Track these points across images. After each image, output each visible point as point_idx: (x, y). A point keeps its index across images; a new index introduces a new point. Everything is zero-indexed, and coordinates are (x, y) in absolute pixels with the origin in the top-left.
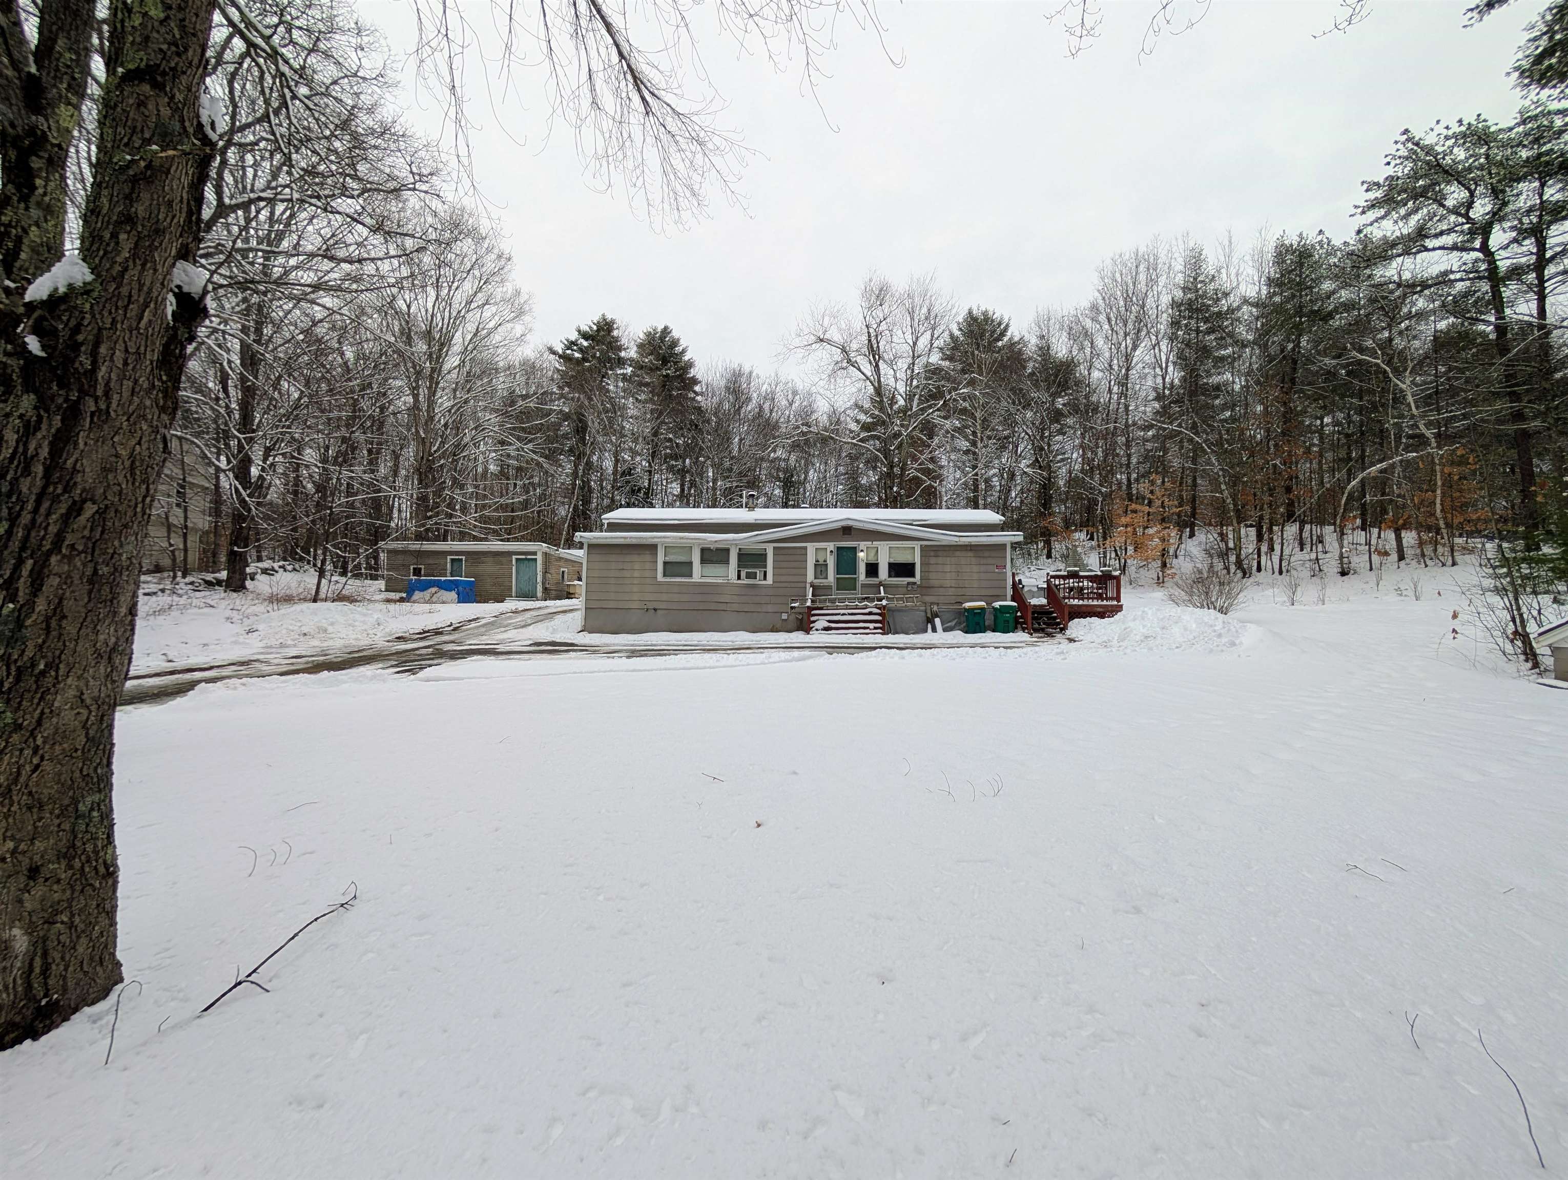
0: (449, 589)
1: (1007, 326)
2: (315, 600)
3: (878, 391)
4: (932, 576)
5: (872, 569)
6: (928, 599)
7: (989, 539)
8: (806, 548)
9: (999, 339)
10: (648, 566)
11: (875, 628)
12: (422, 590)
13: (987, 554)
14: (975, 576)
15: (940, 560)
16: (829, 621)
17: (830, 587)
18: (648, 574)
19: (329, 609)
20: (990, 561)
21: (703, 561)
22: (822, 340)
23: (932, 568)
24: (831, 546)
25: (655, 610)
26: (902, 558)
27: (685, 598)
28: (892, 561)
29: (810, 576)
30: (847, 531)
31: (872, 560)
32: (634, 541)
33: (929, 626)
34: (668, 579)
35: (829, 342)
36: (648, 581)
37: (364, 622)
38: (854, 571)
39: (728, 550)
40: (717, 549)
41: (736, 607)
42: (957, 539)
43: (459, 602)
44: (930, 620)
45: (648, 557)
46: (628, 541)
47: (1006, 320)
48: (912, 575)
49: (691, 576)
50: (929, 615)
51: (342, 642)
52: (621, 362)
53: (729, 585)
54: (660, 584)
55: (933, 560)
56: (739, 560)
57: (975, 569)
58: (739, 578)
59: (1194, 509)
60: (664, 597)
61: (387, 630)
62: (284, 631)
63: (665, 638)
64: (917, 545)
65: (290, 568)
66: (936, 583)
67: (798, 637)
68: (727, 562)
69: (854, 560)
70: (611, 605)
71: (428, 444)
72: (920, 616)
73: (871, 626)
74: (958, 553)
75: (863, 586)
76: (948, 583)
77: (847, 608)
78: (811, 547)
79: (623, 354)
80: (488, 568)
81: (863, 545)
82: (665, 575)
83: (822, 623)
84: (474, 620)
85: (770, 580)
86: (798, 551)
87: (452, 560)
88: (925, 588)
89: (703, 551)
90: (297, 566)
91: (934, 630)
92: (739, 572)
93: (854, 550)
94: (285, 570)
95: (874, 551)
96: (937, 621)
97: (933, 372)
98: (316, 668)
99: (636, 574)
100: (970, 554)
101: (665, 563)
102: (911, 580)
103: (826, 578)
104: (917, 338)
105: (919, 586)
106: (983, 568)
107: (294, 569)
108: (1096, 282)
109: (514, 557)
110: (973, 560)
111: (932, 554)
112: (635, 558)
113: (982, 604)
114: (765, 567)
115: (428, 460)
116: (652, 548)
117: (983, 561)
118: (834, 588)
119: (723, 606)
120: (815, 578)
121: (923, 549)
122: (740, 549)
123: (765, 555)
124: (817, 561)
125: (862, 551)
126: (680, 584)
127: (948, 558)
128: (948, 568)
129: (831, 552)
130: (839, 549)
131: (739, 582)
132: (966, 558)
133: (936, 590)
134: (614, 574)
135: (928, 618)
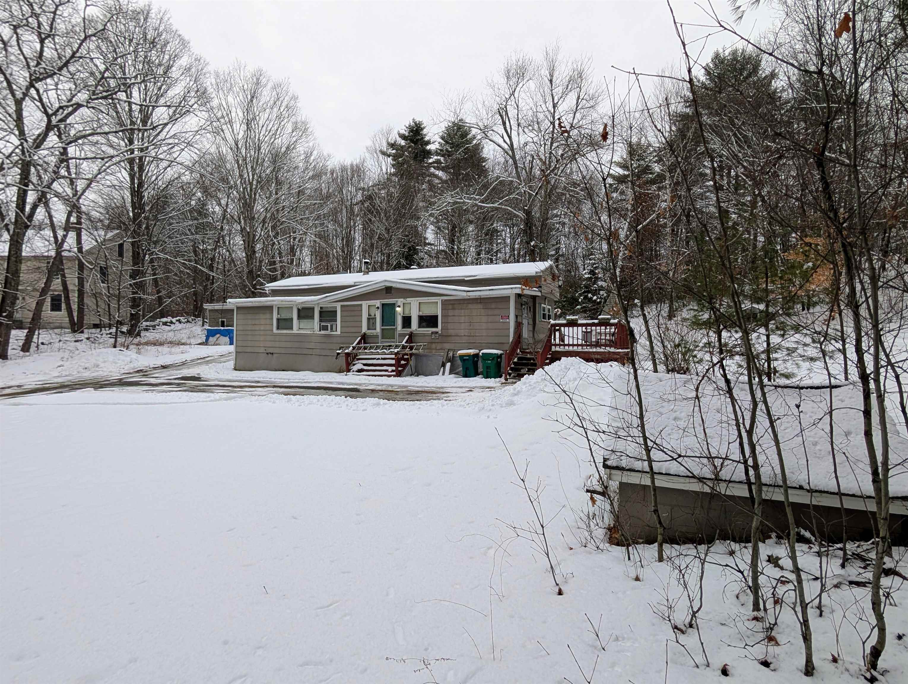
2: (115, 346)
4: (450, 326)
5: (407, 321)
6: (447, 346)
7: (491, 293)
8: (361, 305)
10: (268, 322)
11: (393, 371)
13: (493, 306)
14: (483, 326)
15: (457, 312)
16: (364, 365)
17: (377, 336)
18: (268, 327)
20: (496, 312)
21: (299, 317)
23: (450, 319)
24: (378, 303)
25: (272, 354)
26: (428, 311)
27: (289, 345)
28: (421, 314)
29: (364, 329)
30: (388, 290)
31: (407, 314)
32: (257, 304)
33: (442, 369)
34: (279, 332)
36: (269, 333)
38: (393, 323)
39: (313, 309)
40: (307, 308)
41: (318, 352)
42: (465, 294)
44: (444, 365)
45: (268, 316)
48: (436, 326)
49: (292, 328)
50: (444, 360)
53: (314, 335)
54: (275, 335)
55: (451, 313)
56: (321, 316)
57: (484, 319)
58: (320, 329)
60: (277, 344)
64: (439, 300)
66: (451, 332)
67: (340, 378)
68: (312, 317)
69: (394, 313)
70: (249, 349)
72: (441, 360)
73: (390, 368)
74: (470, 306)
75: (400, 335)
76: (462, 332)
77: (372, 353)
78: (365, 304)
81: (400, 301)
82: (278, 328)
83: (359, 366)
85: (339, 332)
86: (356, 308)
88: (445, 337)
89: (299, 310)
91: (443, 374)
92: (320, 325)
93: (393, 305)
95: (408, 306)
96: (448, 365)
99: (262, 328)
100: (480, 306)
101: (278, 320)
102: (434, 330)
103: (375, 329)
105: (440, 335)
106: (491, 319)
110: (483, 312)
111: (450, 307)
112: (262, 316)
114: (336, 321)
116: (269, 308)
117: (490, 312)
118: (380, 337)
119: (310, 352)
120: (368, 329)
121: (444, 303)
122: (321, 308)
123: (336, 311)
124: (369, 315)
125: (399, 306)
126: (286, 335)
127: (463, 311)
128: (462, 319)
129: (378, 308)
130: (383, 305)
131: (320, 333)
132: (477, 310)
133: (453, 338)
134: (250, 328)
135: (443, 362)
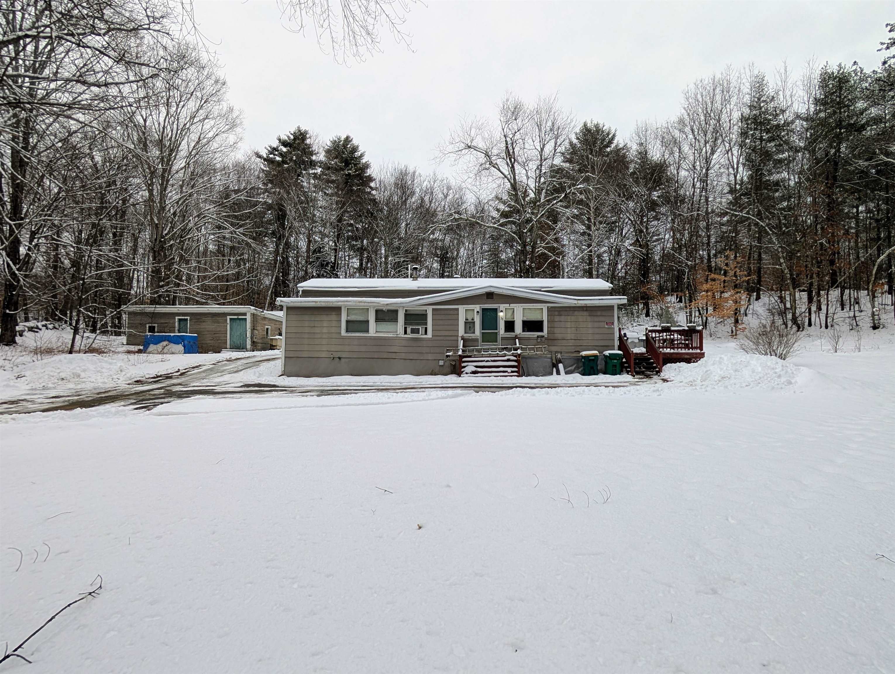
0: (177, 343)
1: (614, 135)
2: (71, 352)
3: (514, 186)
4: (556, 330)
5: (510, 326)
6: (554, 349)
7: (601, 302)
8: (457, 309)
9: (608, 146)
10: (334, 324)
11: (512, 372)
12: (156, 344)
13: (599, 313)
14: (590, 331)
15: (563, 318)
16: (476, 367)
17: (476, 340)
18: (333, 330)
19: (82, 359)
20: (602, 319)
21: (378, 320)
22: (469, 147)
23: (556, 324)
24: (477, 308)
25: (340, 358)
26: (533, 317)
27: (363, 349)
28: (525, 319)
29: (461, 332)
30: (490, 296)
31: (509, 318)
32: (323, 305)
33: (555, 370)
34: (350, 334)
35: (475, 148)
36: (334, 335)
37: (110, 369)
38: (495, 326)
39: (396, 312)
40: (389, 311)
41: (403, 356)
42: (576, 302)
43: (185, 353)
44: (555, 365)
45: (334, 317)
46: (318, 305)
47: (613, 131)
48: (541, 330)
49: (367, 331)
50: (554, 361)
51: (92, 385)
52: (313, 164)
53: (397, 338)
54: (344, 338)
55: (557, 318)
56: (406, 319)
57: (590, 325)
58: (406, 333)
59: (759, 277)
60: (347, 348)
61: (128, 375)
62: (46, 377)
63: (347, 381)
64: (544, 307)
65: (51, 326)
66: (559, 336)
67: (452, 379)
68: (395, 320)
69: (495, 319)
70: (305, 355)
71: (160, 229)
72: (548, 362)
73: (509, 370)
74: (576, 313)
75: (503, 339)
76: (569, 336)
77: (490, 356)
78: (462, 309)
79: (314, 158)
80: (208, 326)
81: (502, 307)
82: (347, 331)
83: (470, 368)
84: (197, 367)
85: (430, 335)
86: (452, 312)
87: (180, 320)
88: (551, 340)
89: (377, 311)
90: (57, 325)
91: (558, 373)
92: (405, 328)
93: (495, 310)
94: (47, 328)
95: (511, 312)
96: (561, 366)
97: (557, 171)
98: (71, 406)
99: (325, 330)
100: (585, 313)
101: (348, 322)
102: (540, 334)
103: (474, 333)
104: (544, 145)
105: (546, 339)
106: (596, 325)
107: (54, 328)
108: (683, 102)
109: (228, 317)
110: (589, 318)
111: (556, 313)
112: (324, 317)
113: (595, 352)
114: (426, 324)
115: (160, 241)
116: (337, 310)
117: (596, 319)
118: (480, 340)
119: (393, 355)
120: (465, 333)
121: (549, 309)
122: (406, 310)
123: (426, 315)
124: (467, 319)
125: (502, 311)
126: (359, 338)
127: (569, 317)
128: (569, 325)
129: (478, 312)
130: (484, 310)
131: (406, 336)
132: (583, 316)
133: (560, 341)
134: (307, 330)
135: (553, 364)
